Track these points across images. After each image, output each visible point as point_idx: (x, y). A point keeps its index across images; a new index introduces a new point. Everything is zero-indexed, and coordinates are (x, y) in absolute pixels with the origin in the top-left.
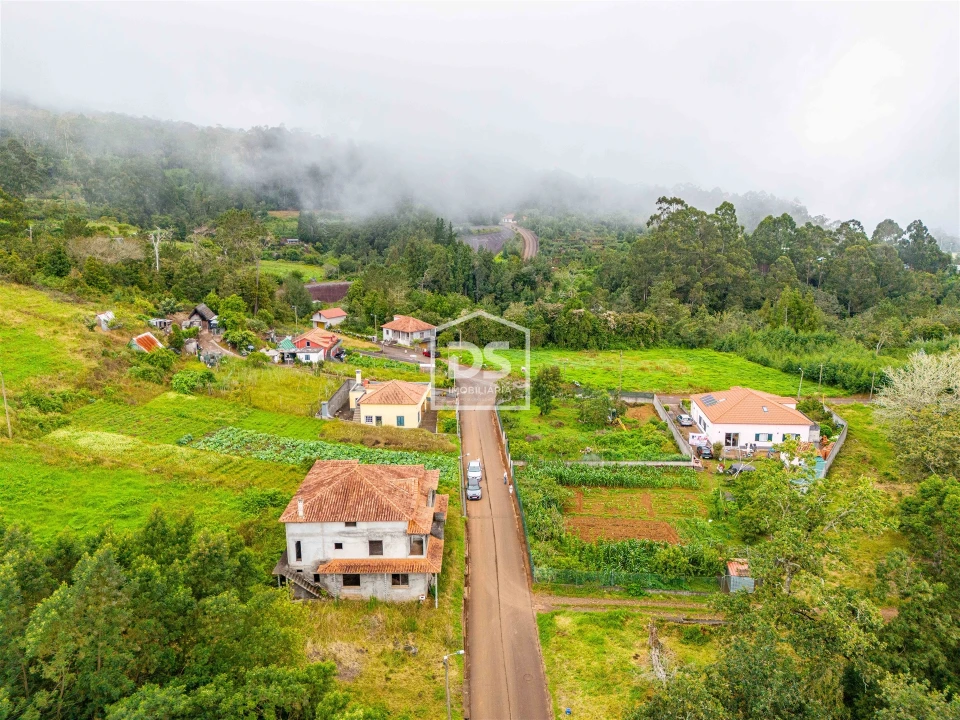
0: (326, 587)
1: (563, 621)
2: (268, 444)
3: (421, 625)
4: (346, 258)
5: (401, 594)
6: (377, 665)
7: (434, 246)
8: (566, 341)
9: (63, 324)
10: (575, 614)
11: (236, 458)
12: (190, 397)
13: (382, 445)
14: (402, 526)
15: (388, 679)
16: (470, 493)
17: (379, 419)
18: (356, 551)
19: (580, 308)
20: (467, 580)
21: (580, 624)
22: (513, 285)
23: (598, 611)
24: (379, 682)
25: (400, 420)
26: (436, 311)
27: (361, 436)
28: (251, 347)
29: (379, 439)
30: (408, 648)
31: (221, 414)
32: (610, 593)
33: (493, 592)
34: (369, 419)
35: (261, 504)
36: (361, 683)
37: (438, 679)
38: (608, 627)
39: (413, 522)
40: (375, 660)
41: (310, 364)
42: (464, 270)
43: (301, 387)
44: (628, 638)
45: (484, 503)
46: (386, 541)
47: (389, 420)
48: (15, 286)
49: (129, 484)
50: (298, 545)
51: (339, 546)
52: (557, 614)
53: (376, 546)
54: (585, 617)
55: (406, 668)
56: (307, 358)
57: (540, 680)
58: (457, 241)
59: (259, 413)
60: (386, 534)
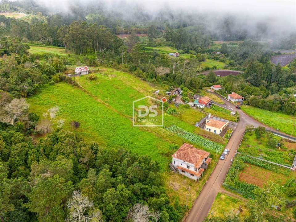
0: (178, 171)
1: (223, 196)
2: (181, 131)
3: (193, 185)
4: (232, 61)
5: (192, 177)
6: (181, 190)
7: (259, 64)
8: (286, 111)
9: (149, 93)
10: (227, 196)
11: (173, 134)
12: (169, 115)
13: (207, 138)
14: (194, 165)
15: (182, 193)
16: (221, 158)
17: (210, 130)
18: (184, 166)
19: (294, 102)
20: (208, 179)
21: (227, 198)
22: (286, 79)
23: (232, 197)
24: (180, 193)
25: (215, 131)
26: (246, 92)
27: (203, 134)
28: (187, 102)
29: (207, 136)
30: (188, 189)
31: (174, 121)
32: (239, 194)
33: (212, 184)
34: (207, 129)
35: (173, 148)
36: (177, 192)
37: (191, 197)
38: (233, 201)
39: (196, 165)
40: (182, 188)
41: (200, 108)
42: (268, 73)
43: (195, 116)
44: (236, 206)
45: (224, 161)
46: (190, 167)
47: (212, 131)
48: (143, 81)
49: (152, 137)
50: (174, 161)
51: (181, 164)
52: (222, 194)
53: (188, 167)
54: (229, 197)
55: (186, 192)
56: (200, 106)
57: (210, 206)
58: (268, 62)
59: (182, 122)
60: (190, 165)
